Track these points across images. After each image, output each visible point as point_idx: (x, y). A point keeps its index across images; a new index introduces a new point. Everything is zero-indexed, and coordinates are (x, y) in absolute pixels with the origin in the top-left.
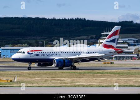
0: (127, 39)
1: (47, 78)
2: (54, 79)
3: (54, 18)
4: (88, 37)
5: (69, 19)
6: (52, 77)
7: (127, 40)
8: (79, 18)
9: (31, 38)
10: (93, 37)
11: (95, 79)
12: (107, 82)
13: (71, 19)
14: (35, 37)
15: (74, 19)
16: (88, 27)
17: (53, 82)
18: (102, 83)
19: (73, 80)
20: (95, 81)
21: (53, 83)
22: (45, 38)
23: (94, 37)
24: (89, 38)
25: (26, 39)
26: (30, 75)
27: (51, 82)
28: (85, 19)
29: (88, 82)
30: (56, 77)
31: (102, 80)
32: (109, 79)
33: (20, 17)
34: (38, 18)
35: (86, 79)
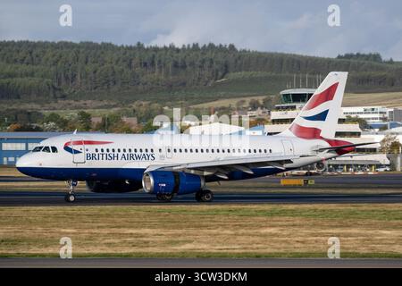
0: (361, 109)
1: (98, 227)
2: (116, 230)
3: (139, 44)
4: (243, 102)
5: (186, 46)
6: (114, 225)
7: (361, 113)
8: (217, 44)
9: (70, 104)
10: (257, 102)
11: (242, 231)
12: (276, 242)
13: (191, 46)
14: (82, 102)
15: (201, 46)
16: (243, 73)
17: (112, 241)
18: (259, 246)
19: (174, 235)
20: (243, 238)
21: (109, 245)
22: (112, 104)
23: (261, 102)
24: (244, 106)
25: (54, 109)
26: (46, 220)
27: (107, 241)
28: (232, 47)
29: (218, 242)
30: (124, 227)
31: (265, 235)
32: (285, 233)
33: (36, 41)
34: (91, 43)
35: (215, 231)
